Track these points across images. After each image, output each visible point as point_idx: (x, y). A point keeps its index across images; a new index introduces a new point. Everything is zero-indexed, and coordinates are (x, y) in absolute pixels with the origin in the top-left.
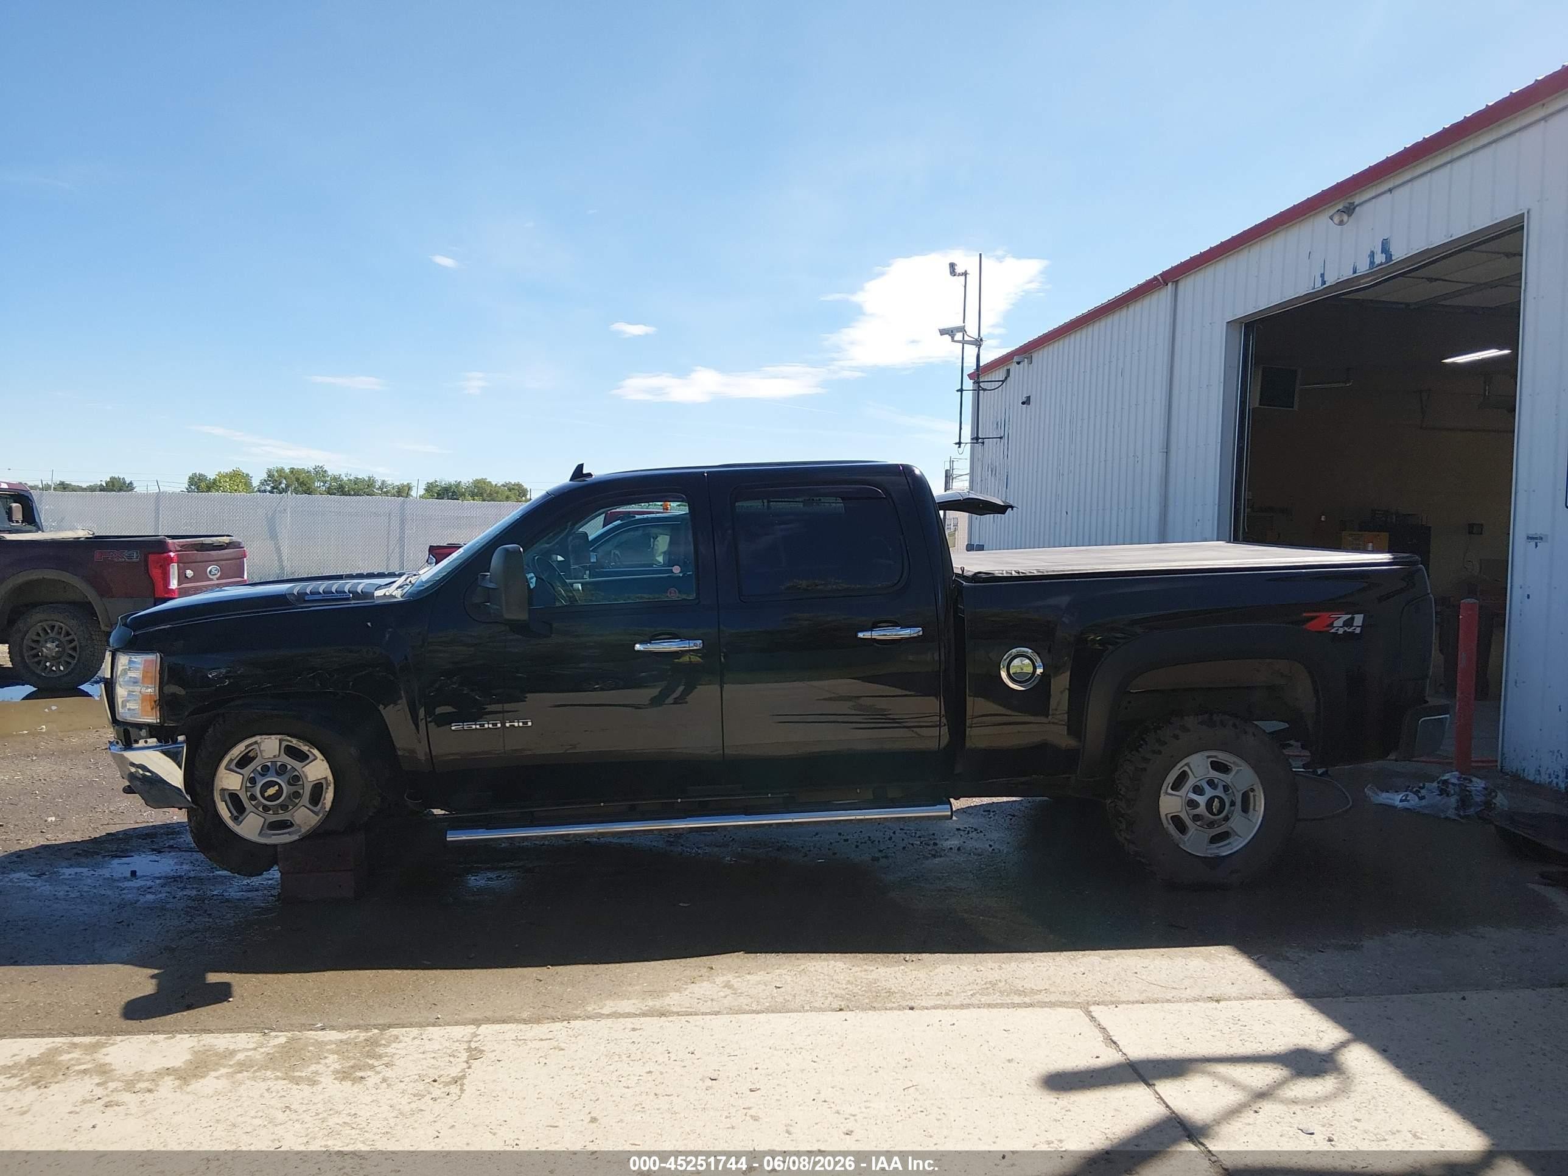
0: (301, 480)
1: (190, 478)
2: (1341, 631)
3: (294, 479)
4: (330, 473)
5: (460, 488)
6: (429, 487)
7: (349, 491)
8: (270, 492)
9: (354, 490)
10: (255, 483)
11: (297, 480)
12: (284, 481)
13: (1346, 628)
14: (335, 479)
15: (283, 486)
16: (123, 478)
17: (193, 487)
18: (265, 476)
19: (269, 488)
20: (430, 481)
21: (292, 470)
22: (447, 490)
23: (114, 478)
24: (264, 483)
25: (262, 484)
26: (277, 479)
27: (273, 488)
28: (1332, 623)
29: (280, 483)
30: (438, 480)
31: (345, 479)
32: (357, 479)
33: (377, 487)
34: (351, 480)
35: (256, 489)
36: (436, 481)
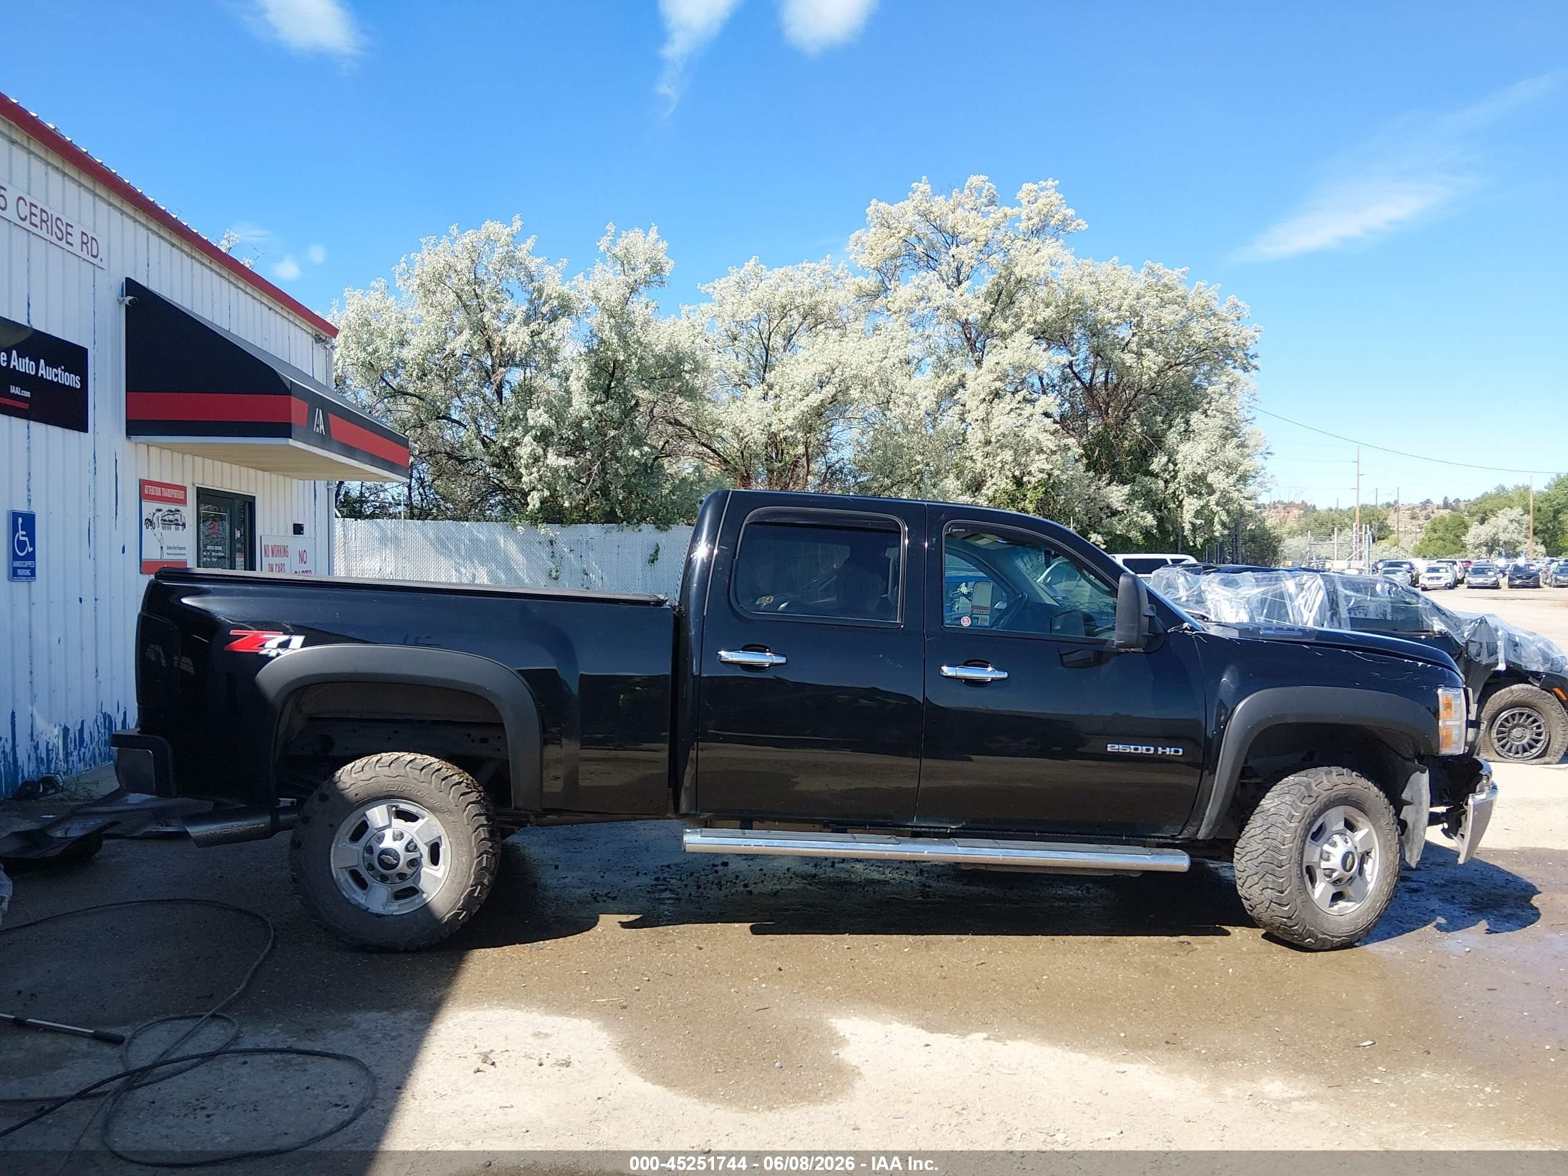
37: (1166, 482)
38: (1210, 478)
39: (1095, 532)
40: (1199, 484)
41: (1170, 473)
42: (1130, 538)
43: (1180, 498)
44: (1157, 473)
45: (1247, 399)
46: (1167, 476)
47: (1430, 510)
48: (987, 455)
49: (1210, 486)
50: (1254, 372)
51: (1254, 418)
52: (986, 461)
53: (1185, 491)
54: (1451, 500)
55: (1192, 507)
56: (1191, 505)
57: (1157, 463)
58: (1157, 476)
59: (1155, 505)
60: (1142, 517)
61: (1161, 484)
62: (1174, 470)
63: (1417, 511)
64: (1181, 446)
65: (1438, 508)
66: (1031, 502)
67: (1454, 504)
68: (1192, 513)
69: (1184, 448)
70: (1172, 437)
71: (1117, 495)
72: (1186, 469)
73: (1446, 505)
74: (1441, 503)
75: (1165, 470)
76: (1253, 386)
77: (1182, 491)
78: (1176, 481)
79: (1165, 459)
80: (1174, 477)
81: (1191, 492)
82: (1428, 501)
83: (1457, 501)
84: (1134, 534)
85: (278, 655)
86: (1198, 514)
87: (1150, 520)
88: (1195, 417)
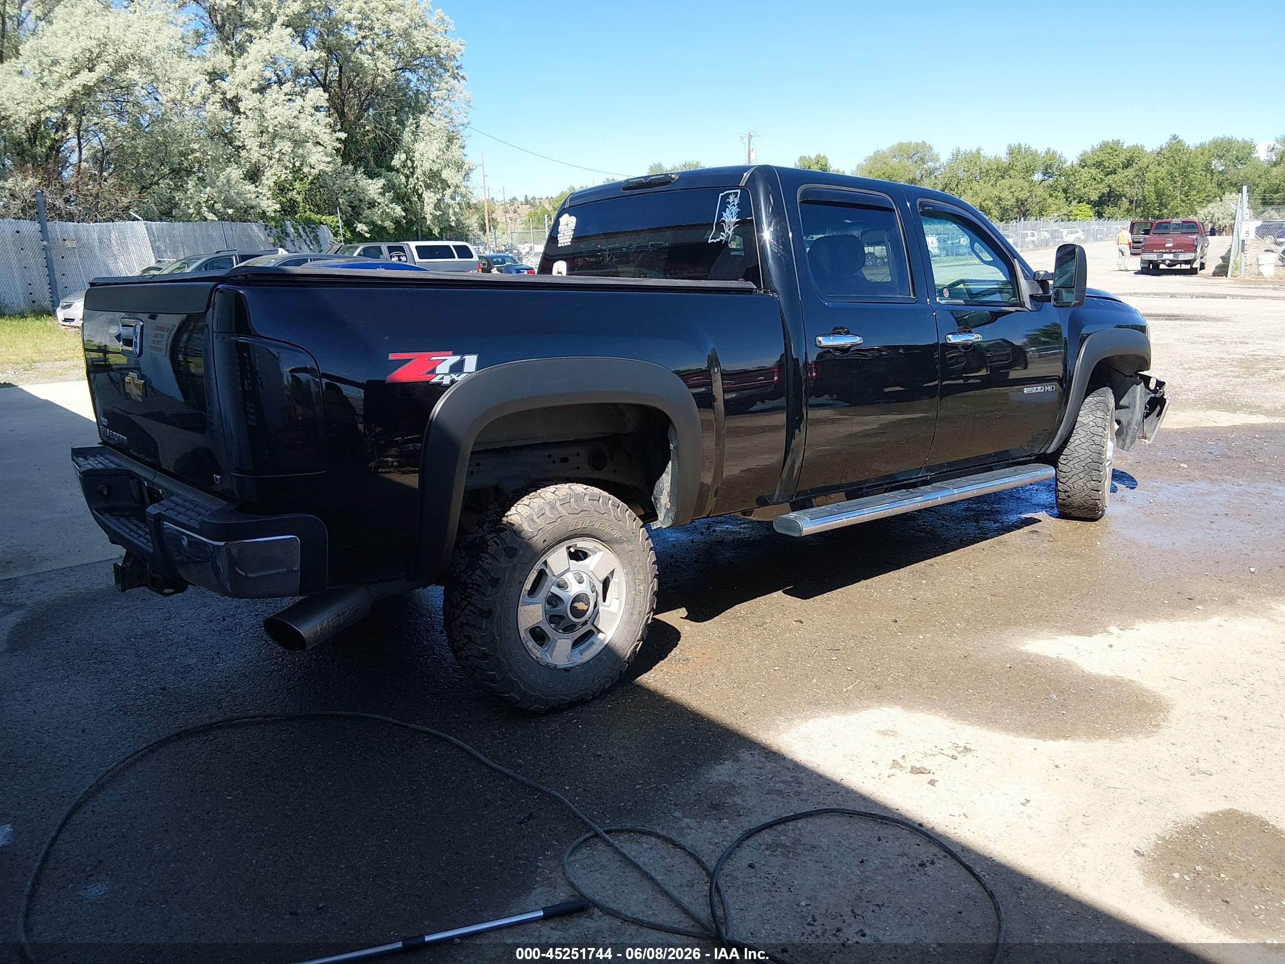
37: (407, 177)
38: (445, 174)
39: (360, 222)
40: (435, 179)
41: (409, 169)
42: (385, 227)
43: (420, 192)
44: (398, 169)
45: (464, 106)
46: (407, 171)
47: (516, 206)
48: (261, 146)
49: (444, 181)
50: (462, 81)
51: (469, 123)
52: (262, 151)
53: (423, 185)
54: (529, 198)
55: (431, 200)
56: (430, 198)
57: (398, 160)
58: (398, 171)
59: (401, 198)
60: (391, 208)
61: (403, 179)
62: (412, 167)
63: (508, 206)
64: (416, 145)
65: (522, 204)
66: (299, 193)
67: (532, 201)
68: (432, 205)
69: (419, 147)
70: (407, 137)
71: (373, 188)
72: (424, 165)
73: (527, 202)
74: (523, 200)
75: (404, 166)
76: (466, 94)
77: (421, 186)
78: (415, 176)
79: (404, 156)
80: (413, 173)
81: (428, 187)
82: (514, 199)
83: (534, 198)
84: (388, 224)
85: (453, 382)
86: (437, 206)
87: (398, 211)
88: (423, 118)
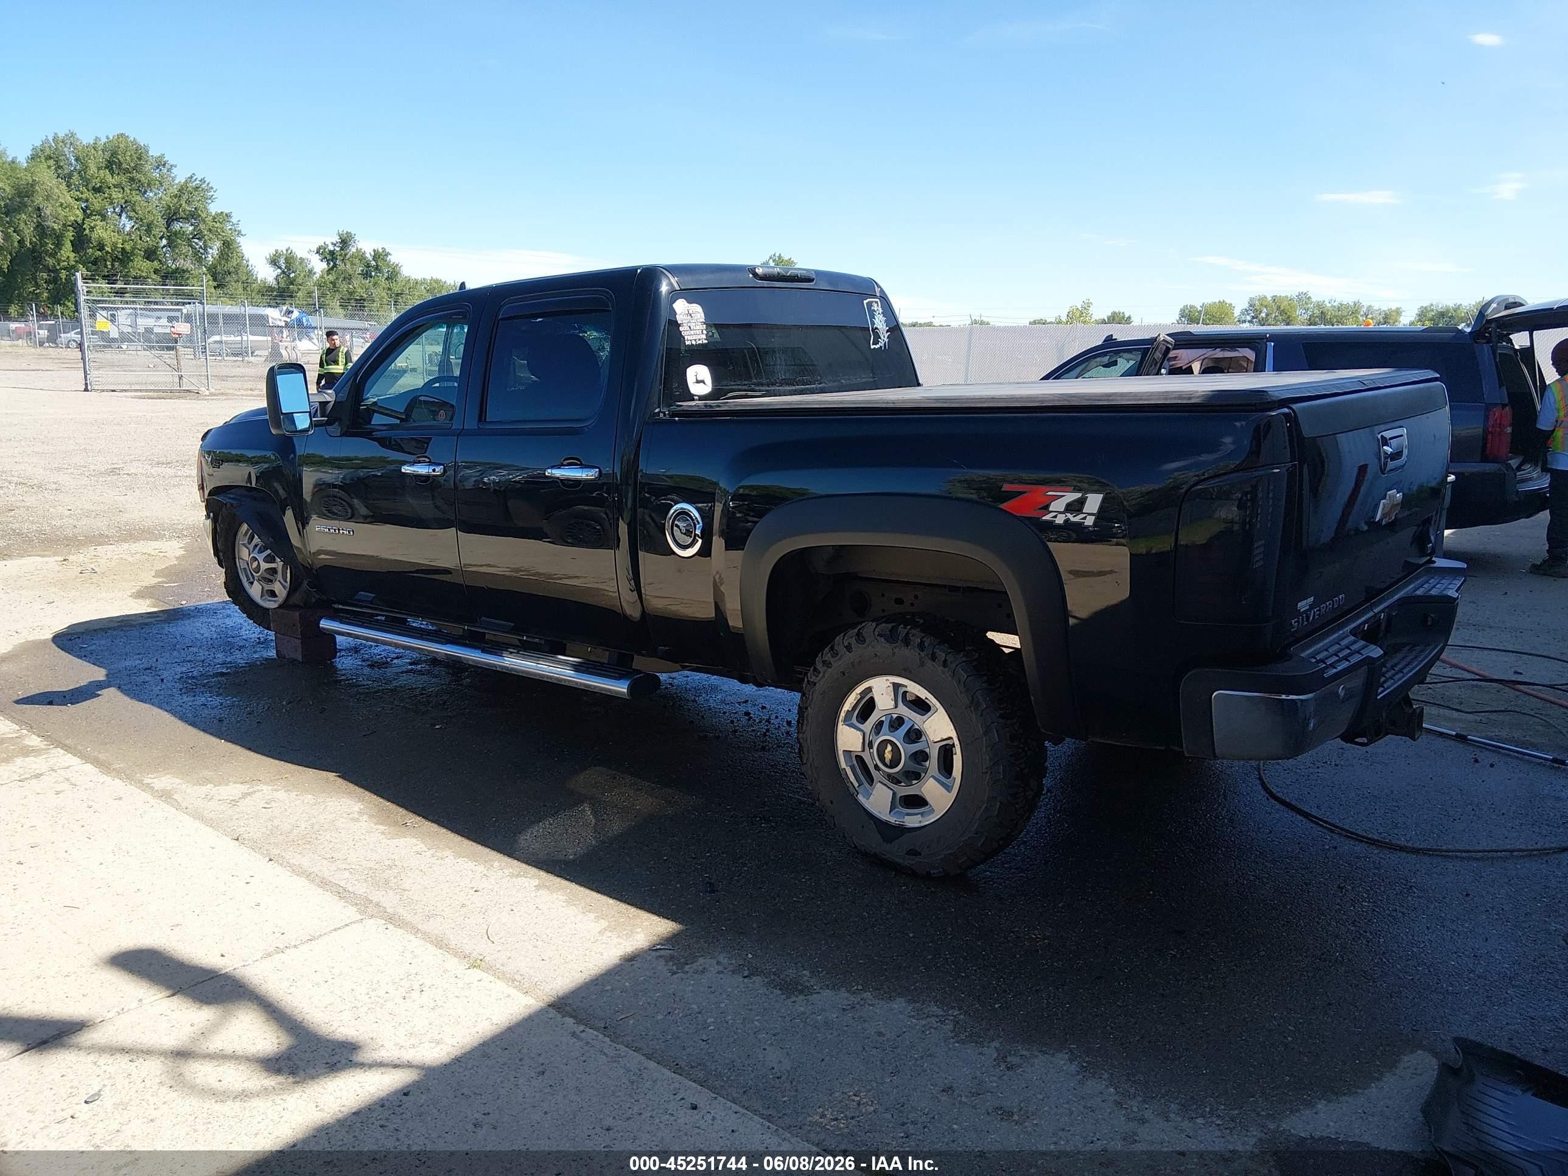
0: (1282, 309)
1: (1181, 311)
2: (1060, 520)
3: (1275, 308)
4: (1314, 300)
5: (1459, 312)
6: (1422, 312)
7: (1330, 318)
8: (1249, 321)
9: (1335, 316)
10: (1237, 313)
11: (1279, 308)
12: (1265, 310)
13: (1069, 516)
14: (1319, 305)
15: (1263, 315)
16: (1123, 313)
17: (1183, 319)
18: (1246, 306)
19: (1249, 318)
20: (1425, 305)
21: (1274, 299)
22: (1443, 315)
23: (1115, 313)
24: (1245, 312)
25: (1242, 313)
26: (1258, 308)
27: (1253, 317)
28: (1048, 506)
29: (1261, 312)
30: (1434, 303)
31: (1329, 305)
32: (1342, 305)
33: (1362, 313)
34: (1335, 307)
35: (1237, 319)
36: (1432, 305)
